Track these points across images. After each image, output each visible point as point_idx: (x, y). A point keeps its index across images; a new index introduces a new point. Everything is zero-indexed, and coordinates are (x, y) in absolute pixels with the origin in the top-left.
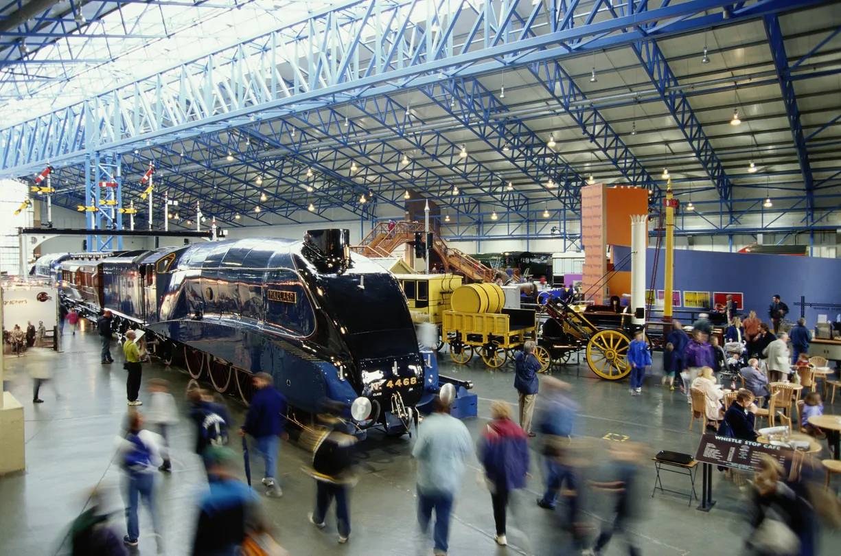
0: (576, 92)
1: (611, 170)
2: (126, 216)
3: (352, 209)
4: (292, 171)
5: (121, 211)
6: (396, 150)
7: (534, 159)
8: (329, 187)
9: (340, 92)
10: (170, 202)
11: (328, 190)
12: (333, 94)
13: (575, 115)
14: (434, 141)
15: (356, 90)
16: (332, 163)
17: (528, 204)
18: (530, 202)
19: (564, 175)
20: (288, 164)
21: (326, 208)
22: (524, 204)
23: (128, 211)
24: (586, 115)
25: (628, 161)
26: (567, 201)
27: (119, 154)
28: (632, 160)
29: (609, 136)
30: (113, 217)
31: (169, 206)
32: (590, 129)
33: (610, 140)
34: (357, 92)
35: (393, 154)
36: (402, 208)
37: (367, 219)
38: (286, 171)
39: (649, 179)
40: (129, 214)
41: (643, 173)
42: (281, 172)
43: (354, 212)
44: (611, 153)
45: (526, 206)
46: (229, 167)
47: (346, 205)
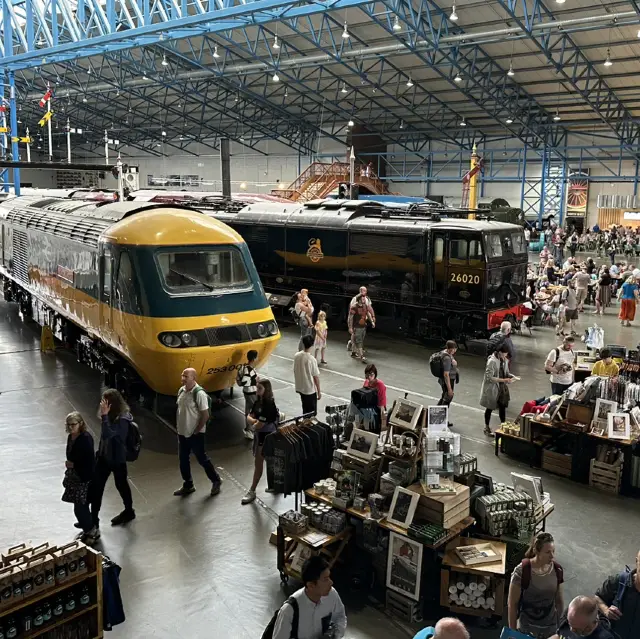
0: (543, 11)
1: (581, 104)
2: (22, 146)
3: (288, 142)
4: (218, 96)
5: (15, 139)
6: (335, 76)
7: (492, 91)
8: (262, 116)
9: (259, 10)
10: (73, 131)
11: (260, 119)
12: (252, 13)
13: (539, 40)
14: (378, 67)
15: (279, 9)
16: (262, 88)
17: (485, 141)
18: (487, 139)
19: (527, 108)
20: (213, 87)
21: (258, 139)
22: (481, 142)
23: (24, 140)
24: (553, 39)
25: (601, 94)
26: (530, 139)
27: (12, 72)
28: (607, 93)
29: (581, 64)
30: (6, 146)
31: (72, 135)
32: (556, 57)
33: (580, 69)
34: (280, 11)
35: (332, 81)
36: (343, 142)
37: (305, 154)
38: (211, 96)
39: (626, 114)
40: (25, 143)
41: (619, 109)
42: (205, 97)
43: (290, 146)
44: (581, 85)
45: (482, 145)
46: (145, 88)
47: (280, 138)
